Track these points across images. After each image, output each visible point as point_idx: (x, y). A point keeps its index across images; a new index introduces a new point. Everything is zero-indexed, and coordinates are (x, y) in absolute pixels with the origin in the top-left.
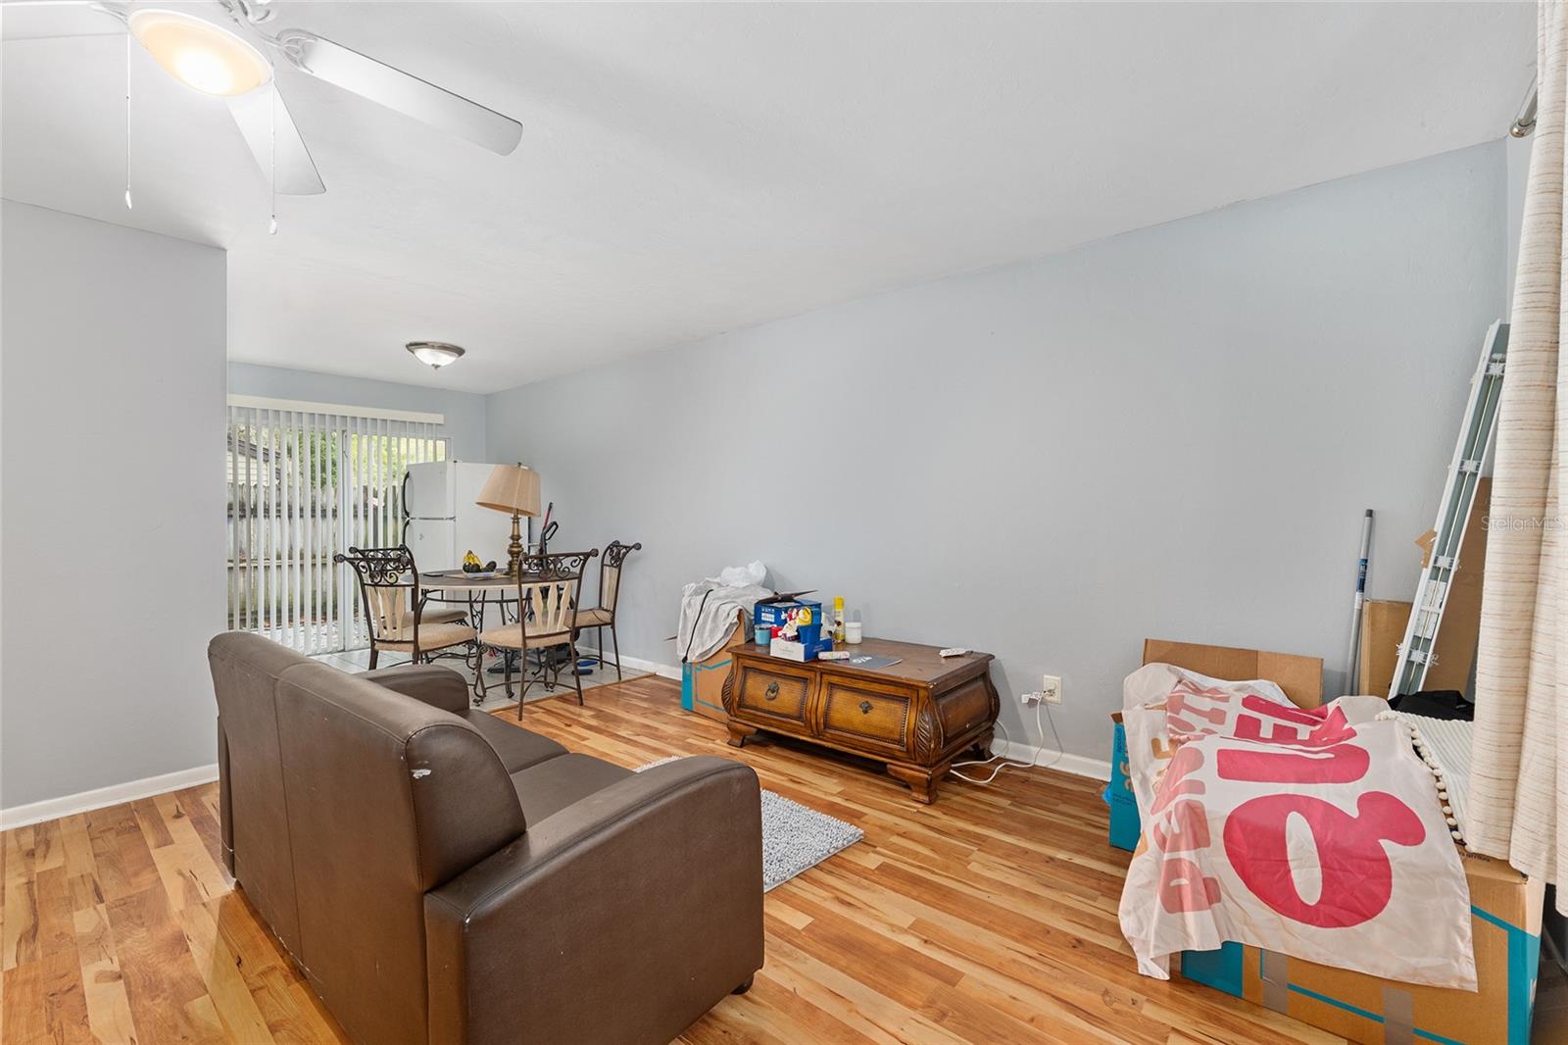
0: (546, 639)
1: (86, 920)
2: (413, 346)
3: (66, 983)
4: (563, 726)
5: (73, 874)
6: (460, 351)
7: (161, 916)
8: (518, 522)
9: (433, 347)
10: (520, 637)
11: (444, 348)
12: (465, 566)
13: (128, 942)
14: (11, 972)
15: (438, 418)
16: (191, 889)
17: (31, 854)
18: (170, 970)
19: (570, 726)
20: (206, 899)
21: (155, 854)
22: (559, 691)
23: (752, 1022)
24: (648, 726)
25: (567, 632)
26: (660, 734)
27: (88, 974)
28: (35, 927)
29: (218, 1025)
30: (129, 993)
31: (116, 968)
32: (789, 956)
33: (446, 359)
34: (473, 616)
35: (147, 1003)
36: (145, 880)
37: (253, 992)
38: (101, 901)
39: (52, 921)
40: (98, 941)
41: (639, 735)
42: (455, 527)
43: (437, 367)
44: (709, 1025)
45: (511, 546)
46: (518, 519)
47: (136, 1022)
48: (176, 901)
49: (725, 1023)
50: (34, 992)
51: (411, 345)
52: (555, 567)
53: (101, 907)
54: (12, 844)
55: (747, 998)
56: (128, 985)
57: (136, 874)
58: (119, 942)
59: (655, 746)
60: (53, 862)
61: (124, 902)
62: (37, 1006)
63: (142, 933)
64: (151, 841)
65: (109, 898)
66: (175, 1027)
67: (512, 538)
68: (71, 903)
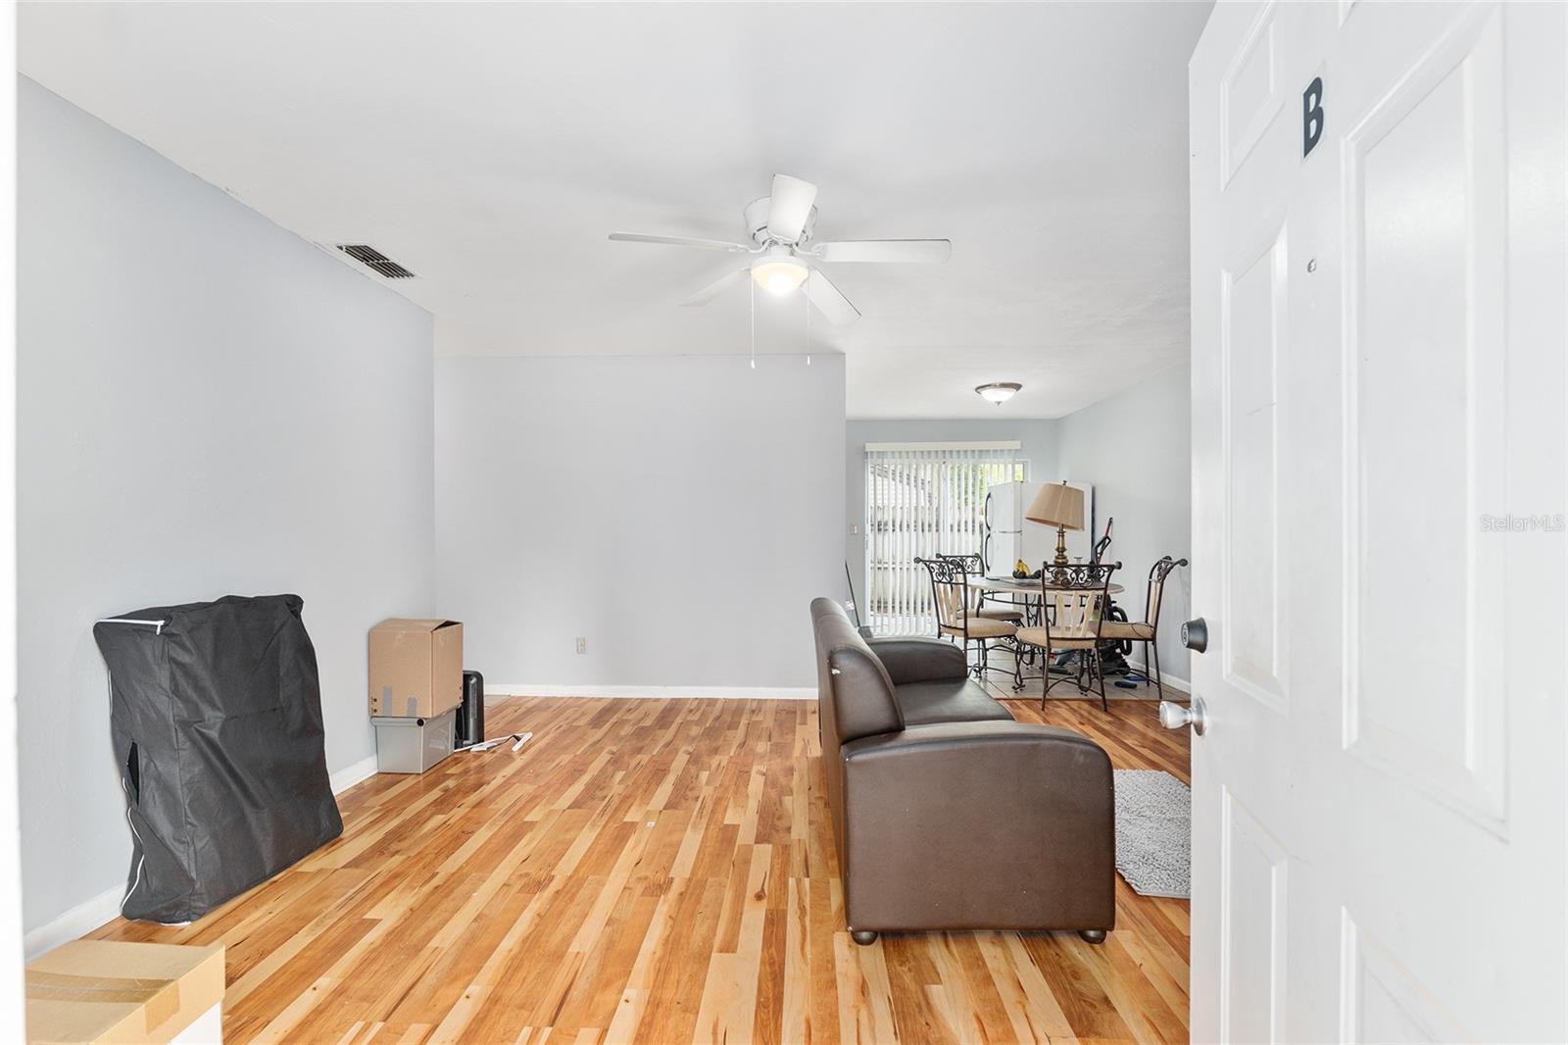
0: (1069, 642)
1: (762, 747)
2: (979, 389)
3: (746, 769)
4: (1076, 723)
5: (765, 725)
6: (1018, 387)
7: (788, 757)
8: (1063, 536)
9: (995, 386)
10: (1046, 638)
11: (1004, 385)
12: (1014, 573)
13: (772, 762)
14: (731, 757)
15: (1016, 445)
16: (805, 749)
17: (753, 711)
18: (783, 780)
19: (1083, 724)
20: (809, 755)
21: (798, 727)
22: (1091, 695)
23: (1084, 962)
24: (1161, 743)
25: (1093, 639)
26: (1167, 751)
27: (755, 768)
28: (744, 743)
29: (791, 811)
30: (765, 783)
31: (765, 771)
32: (1157, 945)
33: (1006, 395)
34: (1028, 618)
35: (770, 790)
36: (789, 737)
37: (810, 804)
38: (770, 740)
39: (750, 742)
40: (762, 757)
41: (1144, 747)
42: (1021, 540)
43: (999, 403)
44: (1048, 944)
45: (1057, 558)
46: (1063, 532)
47: (763, 795)
48: (797, 751)
49: (1062, 950)
50: (736, 768)
51: (978, 388)
52: (1077, 576)
53: (769, 743)
54: (748, 706)
55: (1093, 948)
56: (766, 779)
57: (787, 734)
58: (769, 761)
59: (1153, 759)
60: (760, 718)
61: (777, 745)
62: (734, 773)
63: (779, 760)
64: (798, 721)
65: (773, 740)
66: (775, 804)
67: (1058, 549)
68: (759, 737)
